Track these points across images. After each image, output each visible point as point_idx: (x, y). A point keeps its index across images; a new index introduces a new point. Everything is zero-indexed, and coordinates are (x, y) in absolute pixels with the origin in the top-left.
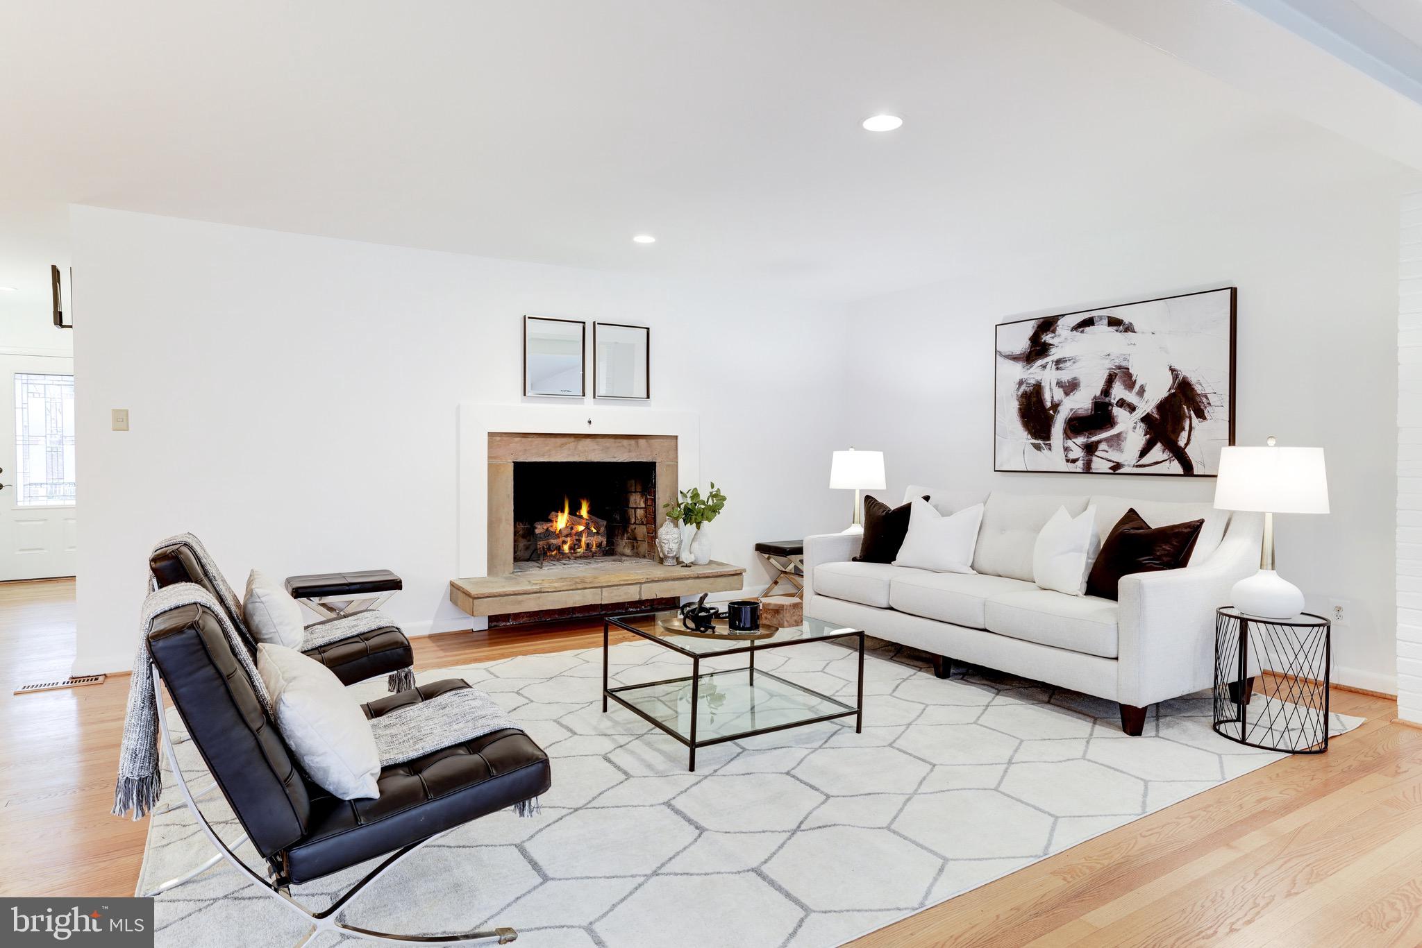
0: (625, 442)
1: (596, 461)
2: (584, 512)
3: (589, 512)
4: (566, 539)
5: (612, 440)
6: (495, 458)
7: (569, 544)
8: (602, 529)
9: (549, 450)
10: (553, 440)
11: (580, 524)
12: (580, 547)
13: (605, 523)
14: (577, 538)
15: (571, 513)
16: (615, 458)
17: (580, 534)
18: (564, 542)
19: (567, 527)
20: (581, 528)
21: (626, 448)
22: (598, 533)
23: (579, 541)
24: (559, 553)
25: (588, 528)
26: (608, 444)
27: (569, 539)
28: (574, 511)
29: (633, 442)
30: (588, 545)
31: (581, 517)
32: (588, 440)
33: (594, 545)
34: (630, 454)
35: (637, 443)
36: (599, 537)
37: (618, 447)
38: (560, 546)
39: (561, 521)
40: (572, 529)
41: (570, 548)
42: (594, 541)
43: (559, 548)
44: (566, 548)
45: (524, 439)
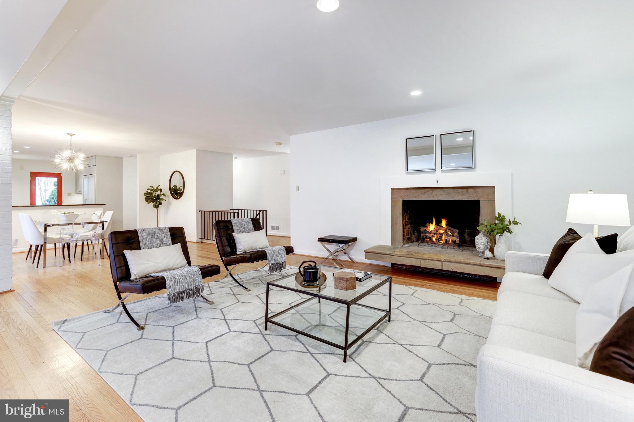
0: (460, 190)
1: (442, 200)
2: (444, 223)
3: (446, 225)
4: (434, 235)
5: (452, 190)
6: (395, 198)
7: (435, 237)
8: (456, 234)
9: (419, 195)
10: (420, 190)
11: (441, 229)
12: (441, 240)
13: (458, 231)
14: (440, 236)
15: (436, 224)
16: (454, 198)
17: (442, 234)
18: (433, 236)
19: (434, 230)
20: (442, 232)
21: (460, 193)
22: (453, 235)
23: (442, 237)
24: (431, 240)
25: (446, 231)
26: (449, 192)
27: (435, 235)
28: (438, 223)
29: (464, 190)
30: (446, 240)
31: (442, 227)
32: (438, 190)
33: (451, 241)
34: (463, 196)
35: (467, 190)
36: (454, 237)
37: (455, 193)
38: (431, 237)
39: (432, 227)
40: (437, 231)
41: (436, 239)
42: (451, 239)
43: (431, 239)
44: (434, 239)
45: (407, 190)
